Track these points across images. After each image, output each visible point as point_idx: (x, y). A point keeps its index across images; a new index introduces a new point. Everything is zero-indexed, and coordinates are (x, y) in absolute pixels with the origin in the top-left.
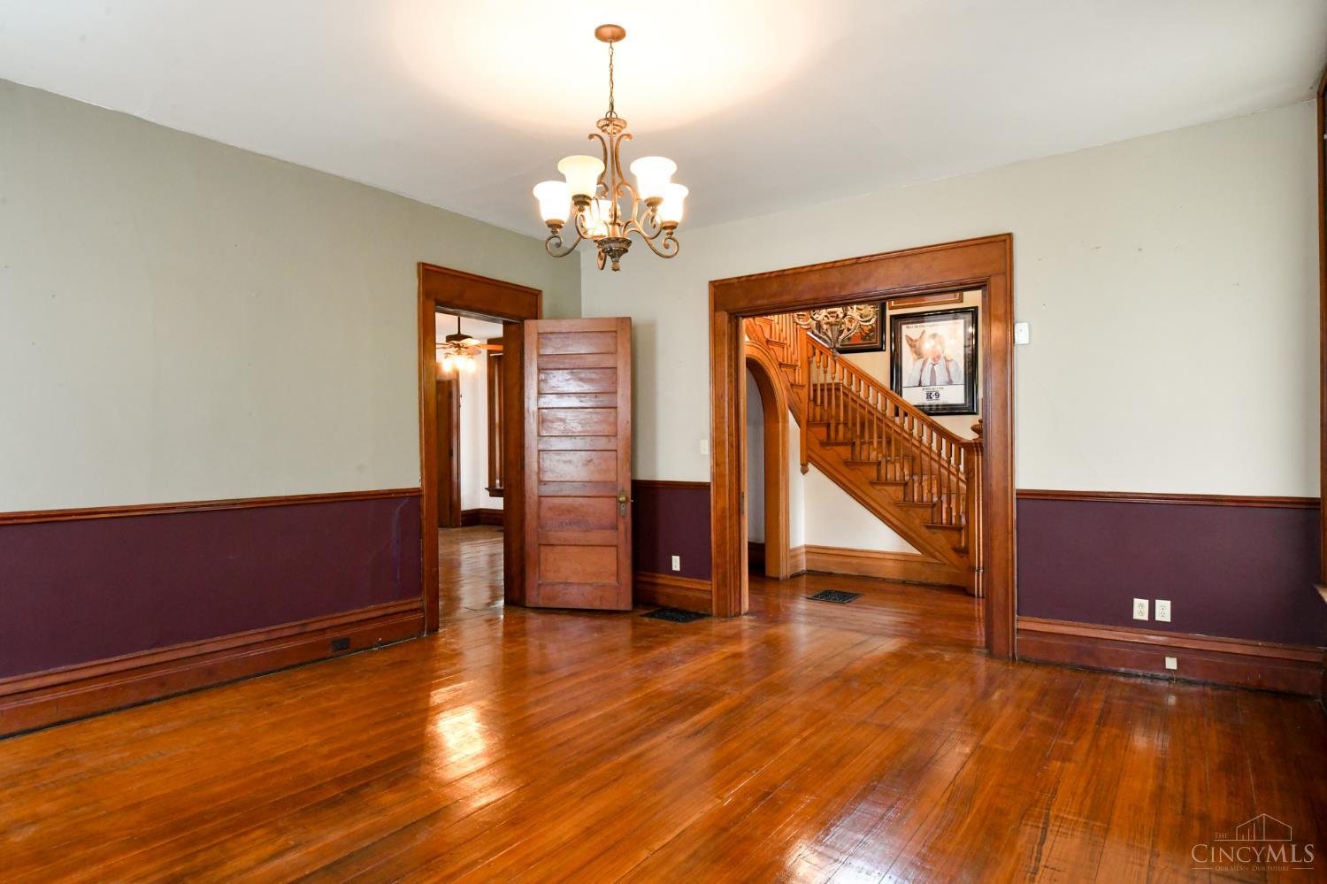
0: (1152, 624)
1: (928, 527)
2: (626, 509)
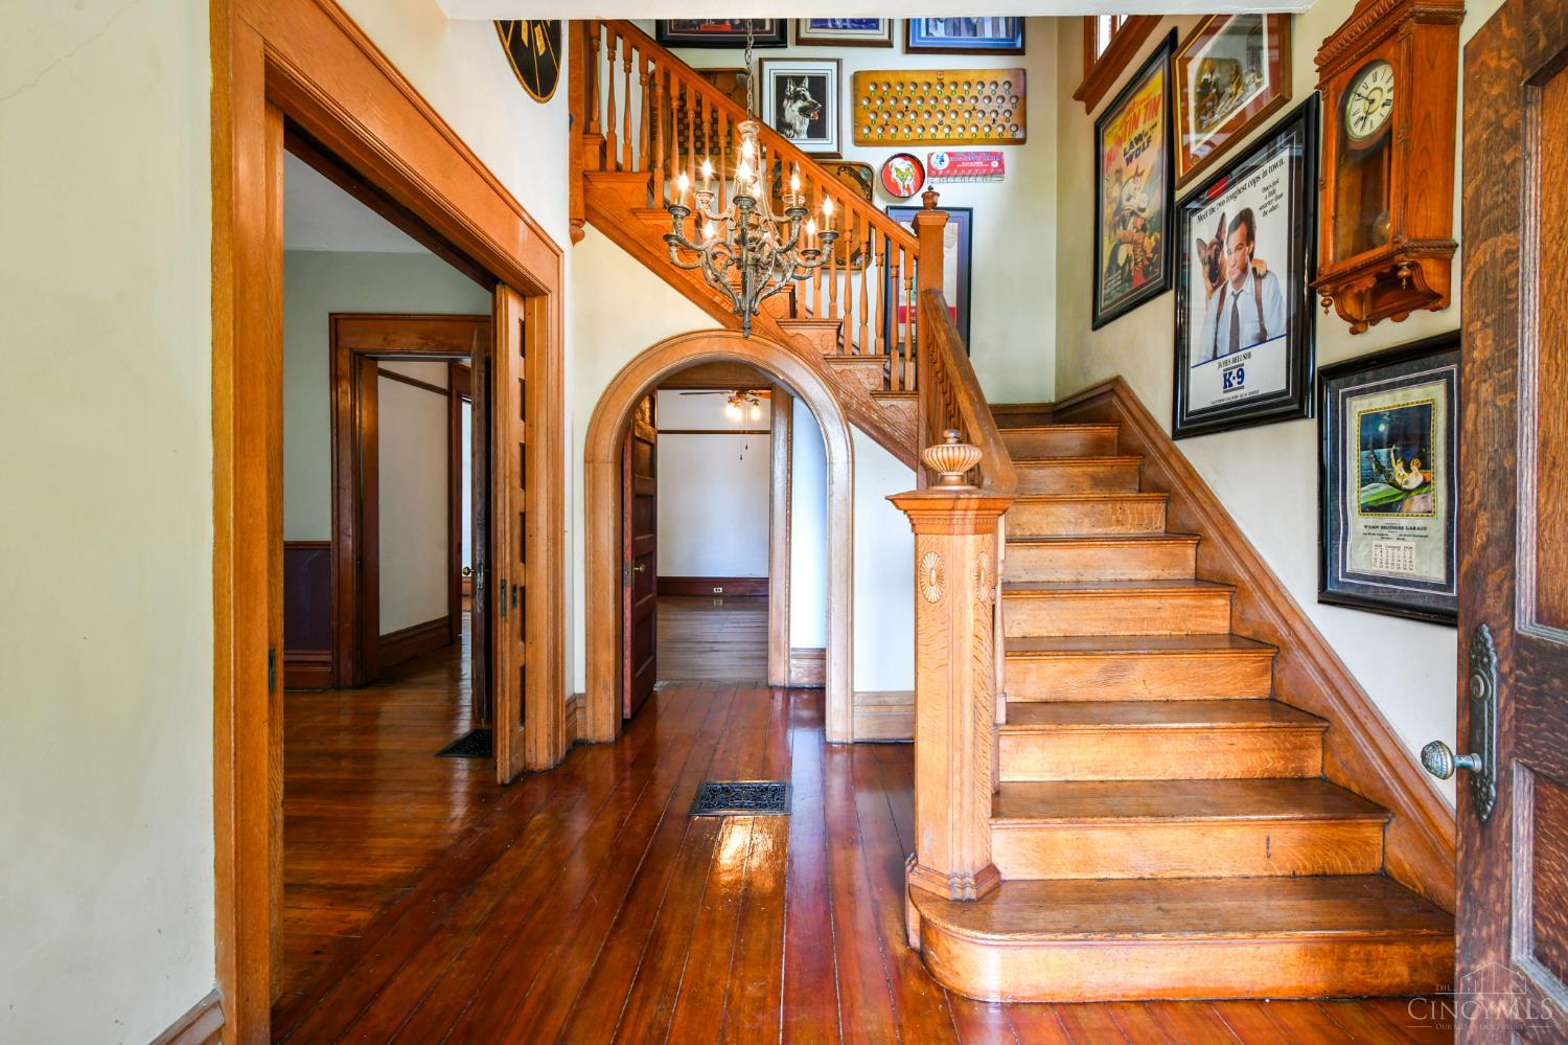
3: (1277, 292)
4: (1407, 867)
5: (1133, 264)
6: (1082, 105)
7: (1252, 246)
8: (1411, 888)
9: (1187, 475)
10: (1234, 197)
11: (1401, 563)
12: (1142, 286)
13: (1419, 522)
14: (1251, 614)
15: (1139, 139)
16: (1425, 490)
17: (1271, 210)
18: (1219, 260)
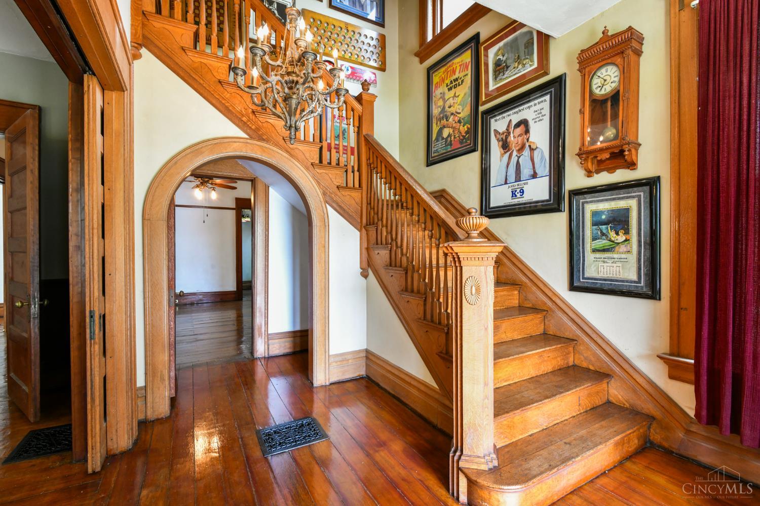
3: (542, 157)
4: (620, 397)
5: (453, 137)
6: (417, 59)
7: (528, 135)
8: (622, 405)
9: (490, 236)
10: (517, 113)
11: (614, 273)
12: (458, 149)
13: (623, 256)
14: (530, 296)
15: (456, 80)
16: (626, 243)
17: (539, 121)
18: (508, 140)
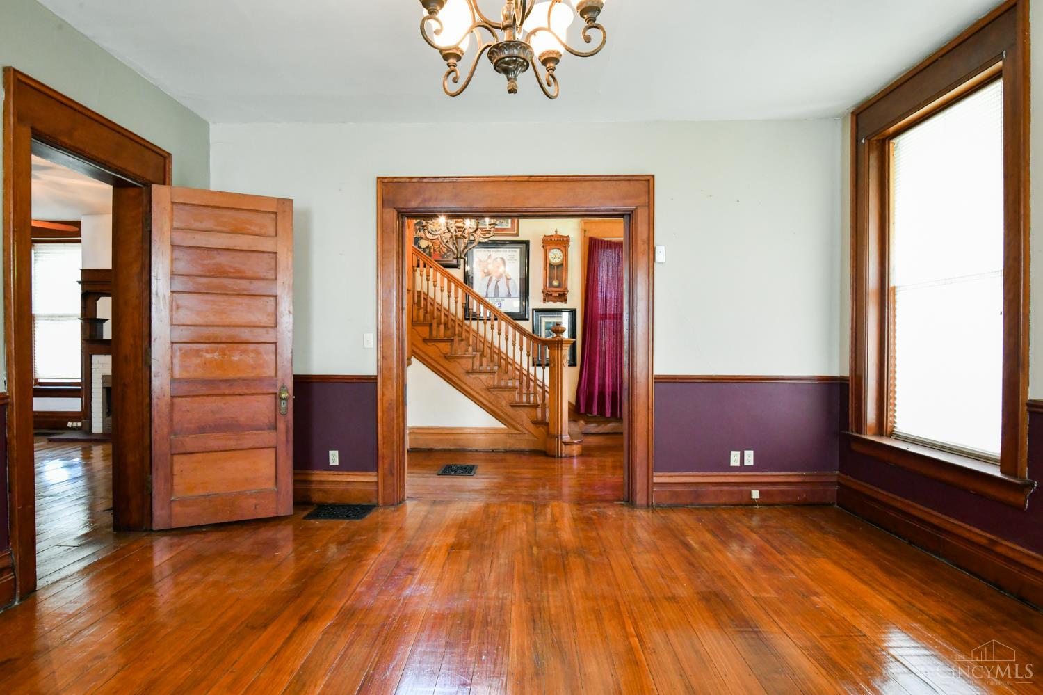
0: (742, 468)
1: (512, 406)
2: (287, 407)
